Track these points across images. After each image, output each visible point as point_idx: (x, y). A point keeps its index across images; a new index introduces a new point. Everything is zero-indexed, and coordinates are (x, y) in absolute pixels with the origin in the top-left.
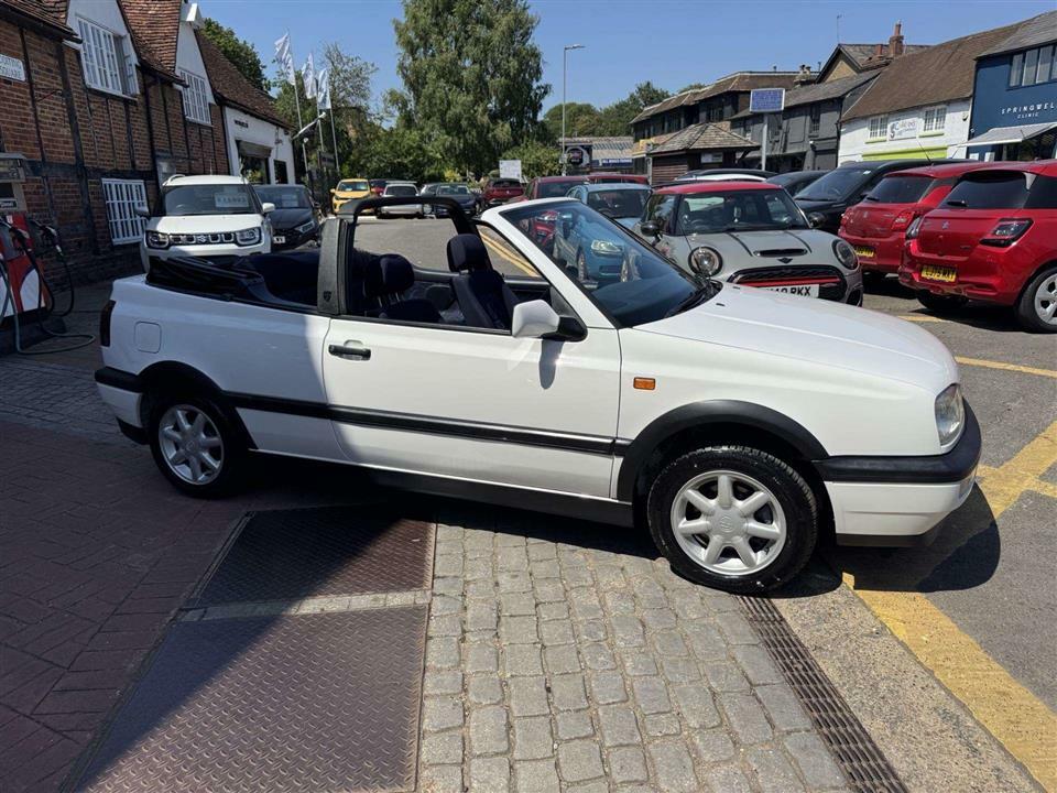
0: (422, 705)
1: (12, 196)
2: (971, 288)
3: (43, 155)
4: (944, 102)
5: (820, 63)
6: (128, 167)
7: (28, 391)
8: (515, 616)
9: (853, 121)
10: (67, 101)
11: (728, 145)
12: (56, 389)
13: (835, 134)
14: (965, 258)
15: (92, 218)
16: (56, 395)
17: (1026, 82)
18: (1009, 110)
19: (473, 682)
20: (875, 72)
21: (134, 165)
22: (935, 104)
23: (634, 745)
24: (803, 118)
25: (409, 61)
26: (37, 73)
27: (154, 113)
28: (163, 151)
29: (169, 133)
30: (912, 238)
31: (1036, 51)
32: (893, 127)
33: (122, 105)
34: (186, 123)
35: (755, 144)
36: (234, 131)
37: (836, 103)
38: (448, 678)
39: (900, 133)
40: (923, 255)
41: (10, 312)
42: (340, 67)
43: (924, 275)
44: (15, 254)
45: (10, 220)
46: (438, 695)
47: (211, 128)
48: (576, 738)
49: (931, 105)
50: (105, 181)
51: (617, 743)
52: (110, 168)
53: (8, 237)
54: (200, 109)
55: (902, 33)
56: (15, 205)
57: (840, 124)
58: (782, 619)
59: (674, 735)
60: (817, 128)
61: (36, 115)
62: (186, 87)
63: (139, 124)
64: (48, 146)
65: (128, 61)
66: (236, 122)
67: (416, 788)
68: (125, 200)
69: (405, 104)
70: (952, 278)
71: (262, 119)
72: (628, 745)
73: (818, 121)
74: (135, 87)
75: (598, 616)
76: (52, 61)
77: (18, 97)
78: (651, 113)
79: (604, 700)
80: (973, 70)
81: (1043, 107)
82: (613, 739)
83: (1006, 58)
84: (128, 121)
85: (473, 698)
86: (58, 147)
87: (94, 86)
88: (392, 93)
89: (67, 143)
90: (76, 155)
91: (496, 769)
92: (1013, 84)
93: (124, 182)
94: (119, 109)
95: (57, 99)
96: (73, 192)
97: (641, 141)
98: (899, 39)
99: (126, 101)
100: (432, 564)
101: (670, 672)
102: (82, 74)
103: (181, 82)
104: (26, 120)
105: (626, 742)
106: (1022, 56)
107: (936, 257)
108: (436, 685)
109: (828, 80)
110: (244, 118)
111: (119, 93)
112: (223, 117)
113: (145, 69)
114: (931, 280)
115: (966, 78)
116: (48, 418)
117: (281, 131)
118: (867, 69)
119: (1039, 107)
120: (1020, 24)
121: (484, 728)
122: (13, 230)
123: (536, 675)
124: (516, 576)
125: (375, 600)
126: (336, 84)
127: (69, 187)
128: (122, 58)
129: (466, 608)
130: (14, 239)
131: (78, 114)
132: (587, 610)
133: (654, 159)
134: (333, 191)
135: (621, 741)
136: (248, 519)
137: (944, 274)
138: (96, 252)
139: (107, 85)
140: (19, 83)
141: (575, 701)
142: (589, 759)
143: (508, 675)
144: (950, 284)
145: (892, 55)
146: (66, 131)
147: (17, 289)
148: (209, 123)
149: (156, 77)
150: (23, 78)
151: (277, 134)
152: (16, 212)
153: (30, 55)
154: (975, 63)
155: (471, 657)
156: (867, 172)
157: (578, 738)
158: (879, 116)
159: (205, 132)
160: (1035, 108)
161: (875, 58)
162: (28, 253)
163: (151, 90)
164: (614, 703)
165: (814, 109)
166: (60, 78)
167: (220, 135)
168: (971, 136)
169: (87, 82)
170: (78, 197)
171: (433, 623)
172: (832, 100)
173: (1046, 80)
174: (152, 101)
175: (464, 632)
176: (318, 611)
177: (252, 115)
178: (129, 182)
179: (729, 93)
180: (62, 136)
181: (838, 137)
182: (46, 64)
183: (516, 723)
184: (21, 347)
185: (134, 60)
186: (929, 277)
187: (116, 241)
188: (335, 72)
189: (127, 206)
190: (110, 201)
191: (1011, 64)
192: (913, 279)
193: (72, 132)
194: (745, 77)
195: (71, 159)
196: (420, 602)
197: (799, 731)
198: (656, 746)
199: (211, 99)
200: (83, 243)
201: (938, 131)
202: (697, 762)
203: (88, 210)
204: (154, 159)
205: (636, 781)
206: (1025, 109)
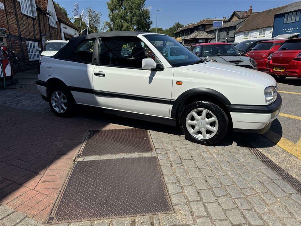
0: (166, 186)
1: (3, 41)
2: (290, 73)
3: (9, 33)
4: (265, 27)
5: (228, 17)
6: (33, 38)
7: (10, 98)
8: (186, 160)
9: (239, 32)
10: (16, 17)
11: (206, 37)
12: (19, 98)
13: (234, 36)
14: (288, 64)
15: (23, 52)
16: (19, 99)
17: (289, 22)
18: (284, 30)
19: (181, 179)
20: (245, 19)
21: (35, 37)
22: (262, 28)
23: (242, 198)
24: (224, 32)
25: (111, 14)
26: (7, 7)
27: (41, 23)
28: (43, 34)
29: (45, 29)
30: (270, 59)
31: (292, 13)
32: (250, 35)
33: (32, 19)
34: (50, 27)
35: (214, 37)
36: (63, 30)
37: (234, 28)
38: (172, 178)
39: (252, 36)
40: (273, 64)
41: (2, 76)
42: (91, 14)
43: (274, 70)
44: (4, 58)
45: (2, 48)
46: (170, 183)
47: (57, 29)
48: (222, 196)
49: (261, 28)
50: (27, 42)
51: (236, 197)
52: (28, 38)
53: (2, 53)
54: (54, 23)
55: (252, 9)
56: (4, 44)
57: (235, 34)
58: (271, 161)
59: (254, 195)
60: (228, 35)
61: (7, 20)
62: (50, 15)
63: (37, 26)
64: (11, 30)
65: (34, 6)
66: (64, 27)
67: (174, 212)
68: (33, 48)
69: (110, 26)
70: (283, 70)
71: (71, 27)
72: (240, 198)
73: (229, 33)
74: (36, 14)
75: (213, 160)
76: (12, 4)
77: (2, 14)
78: (180, 30)
79: (226, 184)
80: (274, 18)
81: (293, 29)
82: (234, 196)
83: (283, 15)
84: (34, 24)
85: (183, 184)
86: (13, 30)
87: (24, 13)
88: (107, 22)
89: (16, 29)
90: (19, 33)
91: (199, 205)
92: (285, 22)
93: (32, 42)
94: (31, 21)
95: (13, 16)
96: (18, 44)
97: (177, 38)
98: (251, 10)
99: (33, 19)
100: (153, 145)
101: (244, 176)
102: (21, 9)
103: (49, 14)
104: (4, 21)
105: (239, 197)
106: (287, 14)
107: (278, 64)
108: (169, 179)
109: (231, 21)
110: (66, 26)
111: (31, 16)
112: (60, 26)
113: (39, 9)
114: (277, 71)
115: (271, 21)
116: (18, 105)
117: (76, 31)
118: (242, 18)
119: (292, 29)
120: (286, 6)
121: (190, 193)
122: (3, 51)
123: (200, 177)
124: (182, 149)
125: (139, 154)
126: (91, 19)
127: (17, 42)
128: (32, 5)
129: (169, 157)
130: (3, 54)
131: (19, 21)
132: (208, 158)
133: (184, 41)
134: (91, 50)
135: (237, 197)
136: (90, 132)
137: (281, 69)
138: (25, 63)
139: (28, 13)
140: (2, 10)
141: (217, 185)
142: (229, 202)
143: (191, 177)
144: (283, 72)
145: (249, 15)
146: (16, 26)
147: (4, 69)
148: (56, 27)
149: (42, 12)
150: (4, 9)
151: (75, 32)
152: (4, 46)
153: (6, 2)
154: (274, 16)
155: (177, 171)
156: (252, 43)
157: (223, 196)
158: (246, 31)
159: (55, 29)
160: (291, 29)
161: (245, 15)
162: (8, 58)
163: (40, 16)
164: (229, 185)
165: (227, 29)
166: (14, 10)
167: (59, 31)
168: (273, 37)
169: (22, 12)
170: (19, 46)
171: (160, 161)
172: (233, 27)
173: (294, 21)
174: (41, 19)
175: (171, 164)
176: (122, 158)
177: (68, 26)
178: (34, 42)
179: (203, 24)
180: (15, 27)
181: (234, 37)
182: (10, 5)
183: (200, 191)
184: (6, 87)
185: (35, 6)
186: (276, 70)
187: (30, 60)
188: (90, 16)
189: (33, 49)
190: (28, 48)
191: (284, 17)
192: (270, 71)
193: (18, 26)
194: (207, 20)
195: (17, 34)
196: (154, 155)
197: (294, 194)
198: (249, 198)
199: (57, 20)
200: (21, 59)
201: (264, 36)
202: (266, 203)
203: (22, 50)
204: (41, 36)
205: (248, 209)
206: (288, 29)
